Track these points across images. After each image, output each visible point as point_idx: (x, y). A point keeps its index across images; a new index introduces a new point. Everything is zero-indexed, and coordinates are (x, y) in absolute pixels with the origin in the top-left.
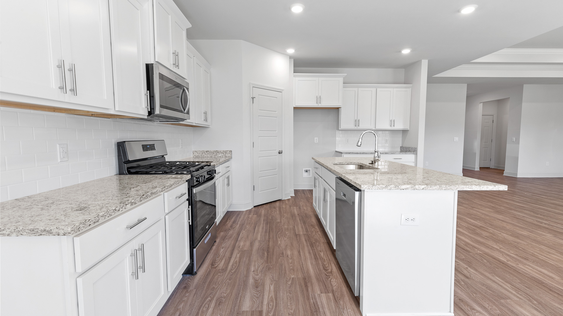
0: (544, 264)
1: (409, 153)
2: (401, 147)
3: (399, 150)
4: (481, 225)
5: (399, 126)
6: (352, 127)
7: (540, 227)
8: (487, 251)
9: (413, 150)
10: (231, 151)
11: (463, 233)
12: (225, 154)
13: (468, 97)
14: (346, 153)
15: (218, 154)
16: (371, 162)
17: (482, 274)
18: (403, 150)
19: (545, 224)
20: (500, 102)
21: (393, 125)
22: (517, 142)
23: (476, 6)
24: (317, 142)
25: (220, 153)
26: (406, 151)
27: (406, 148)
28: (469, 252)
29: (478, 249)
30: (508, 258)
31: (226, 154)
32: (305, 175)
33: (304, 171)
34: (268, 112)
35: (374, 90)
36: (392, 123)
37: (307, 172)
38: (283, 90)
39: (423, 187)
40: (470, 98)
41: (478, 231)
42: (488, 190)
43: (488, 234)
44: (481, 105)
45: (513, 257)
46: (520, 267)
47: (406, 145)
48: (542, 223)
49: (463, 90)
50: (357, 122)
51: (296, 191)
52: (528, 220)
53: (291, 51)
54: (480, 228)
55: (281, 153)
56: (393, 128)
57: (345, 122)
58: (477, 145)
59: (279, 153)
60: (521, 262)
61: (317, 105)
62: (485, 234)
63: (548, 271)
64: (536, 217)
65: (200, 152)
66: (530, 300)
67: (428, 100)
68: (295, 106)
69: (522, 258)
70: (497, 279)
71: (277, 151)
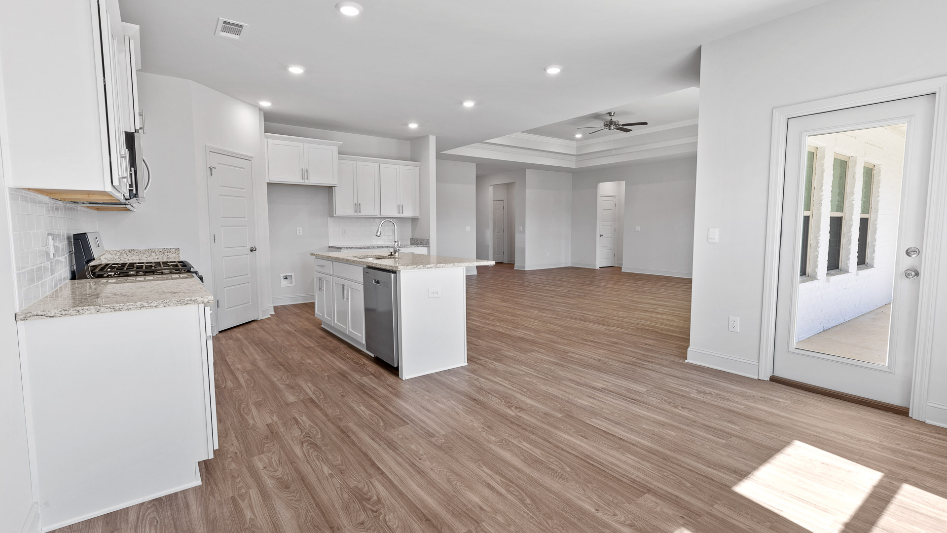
0: (527, 328)
1: (421, 245)
2: (411, 239)
3: (409, 243)
4: (490, 312)
5: (408, 213)
6: (350, 212)
7: (532, 307)
8: (492, 328)
9: (425, 242)
10: (178, 249)
11: (475, 320)
12: (166, 254)
13: (477, 177)
14: (347, 248)
15: (153, 254)
16: (390, 254)
17: (487, 342)
18: (413, 242)
19: (536, 304)
20: (509, 186)
21: (401, 212)
22: (524, 232)
23: (475, 102)
24: (301, 234)
25: (157, 253)
26: (417, 244)
27: (418, 240)
28: (480, 331)
29: (486, 328)
30: (506, 330)
31: (170, 254)
32: (284, 283)
33: (282, 278)
34: (232, 189)
35: (377, 165)
36: (400, 208)
37: (286, 278)
38: (252, 158)
39: (442, 265)
40: (480, 179)
41: (488, 317)
42: (484, 265)
43: (494, 318)
44: (491, 188)
45: (510, 329)
46: (513, 333)
47: (417, 236)
48: (534, 304)
49: (471, 171)
50: (357, 207)
51: (276, 308)
52: (526, 304)
53: (266, 104)
54: (489, 314)
55: (255, 251)
56: (401, 215)
57: (342, 206)
58: (489, 235)
59: (251, 251)
60: (513, 330)
61: (303, 181)
62: (491, 318)
63: (529, 332)
64: (531, 301)
65: (115, 252)
66: (514, 348)
67: (437, 181)
68: (269, 182)
69: (515, 328)
70: (497, 342)
71: (249, 248)
